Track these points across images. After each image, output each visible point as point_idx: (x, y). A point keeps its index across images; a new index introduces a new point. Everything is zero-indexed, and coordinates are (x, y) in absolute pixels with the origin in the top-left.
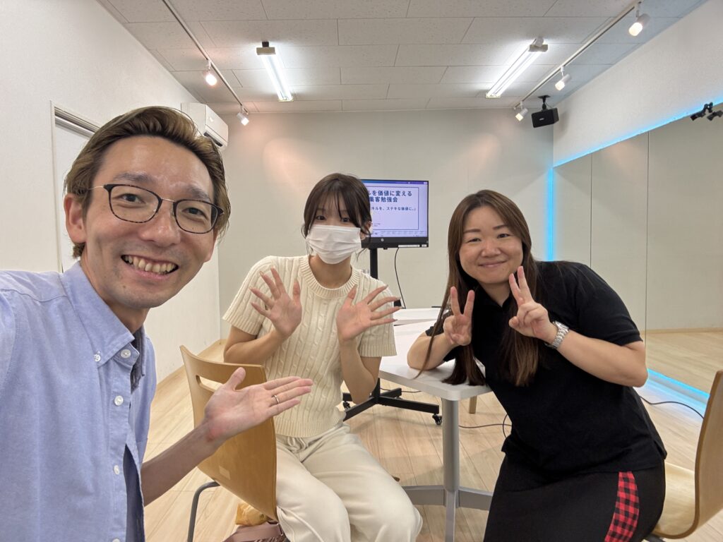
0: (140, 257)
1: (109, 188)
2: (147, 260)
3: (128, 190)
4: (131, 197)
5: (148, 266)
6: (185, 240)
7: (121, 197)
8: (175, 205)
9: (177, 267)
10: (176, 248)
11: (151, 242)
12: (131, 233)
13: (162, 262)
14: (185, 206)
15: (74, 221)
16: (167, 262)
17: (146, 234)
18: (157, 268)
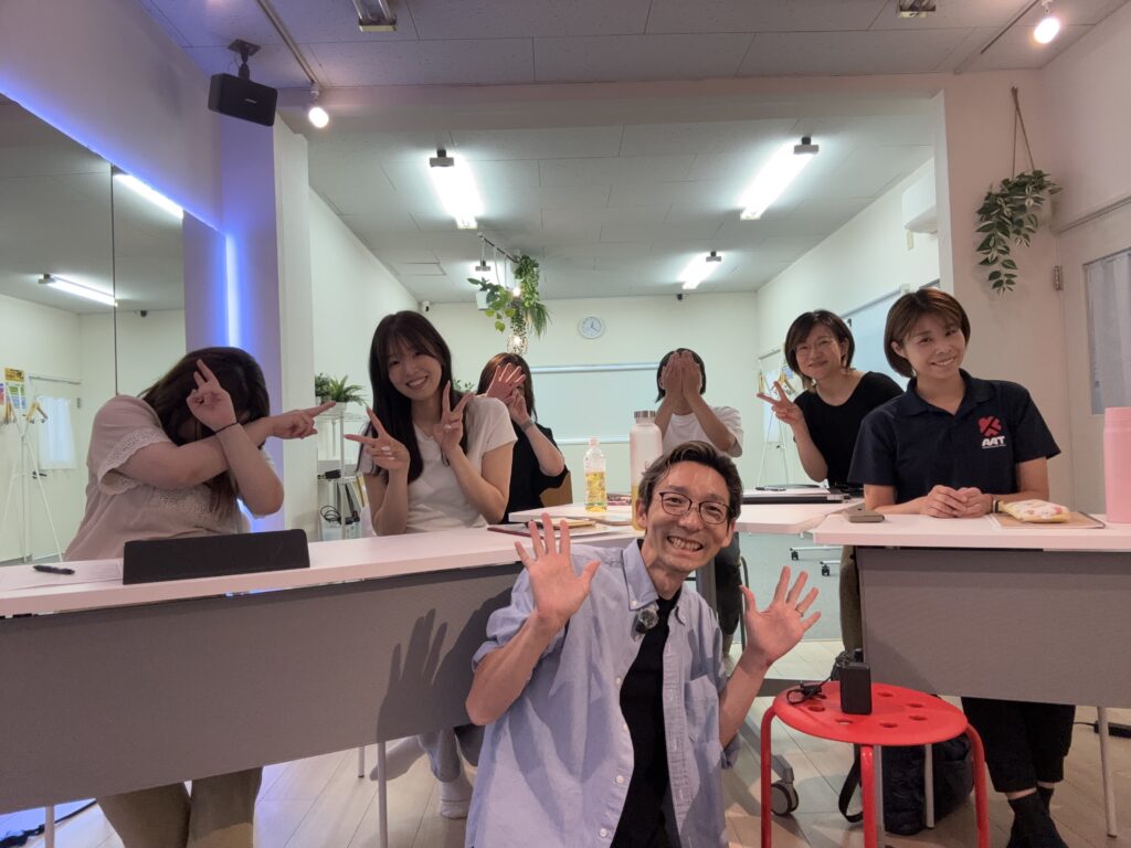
0: (678, 538)
1: (662, 494)
2: (682, 540)
3: (671, 495)
4: (674, 500)
5: (683, 544)
6: (707, 528)
7: (669, 499)
8: (700, 505)
9: (701, 547)
10: (701, 533)
11: (684, 528)
12: (674, 523)
13: (692, 542)
14: (707, 505)
15: (641, 515)
16: (694, 542)
17: (682, 522)
18: (688, 546)
